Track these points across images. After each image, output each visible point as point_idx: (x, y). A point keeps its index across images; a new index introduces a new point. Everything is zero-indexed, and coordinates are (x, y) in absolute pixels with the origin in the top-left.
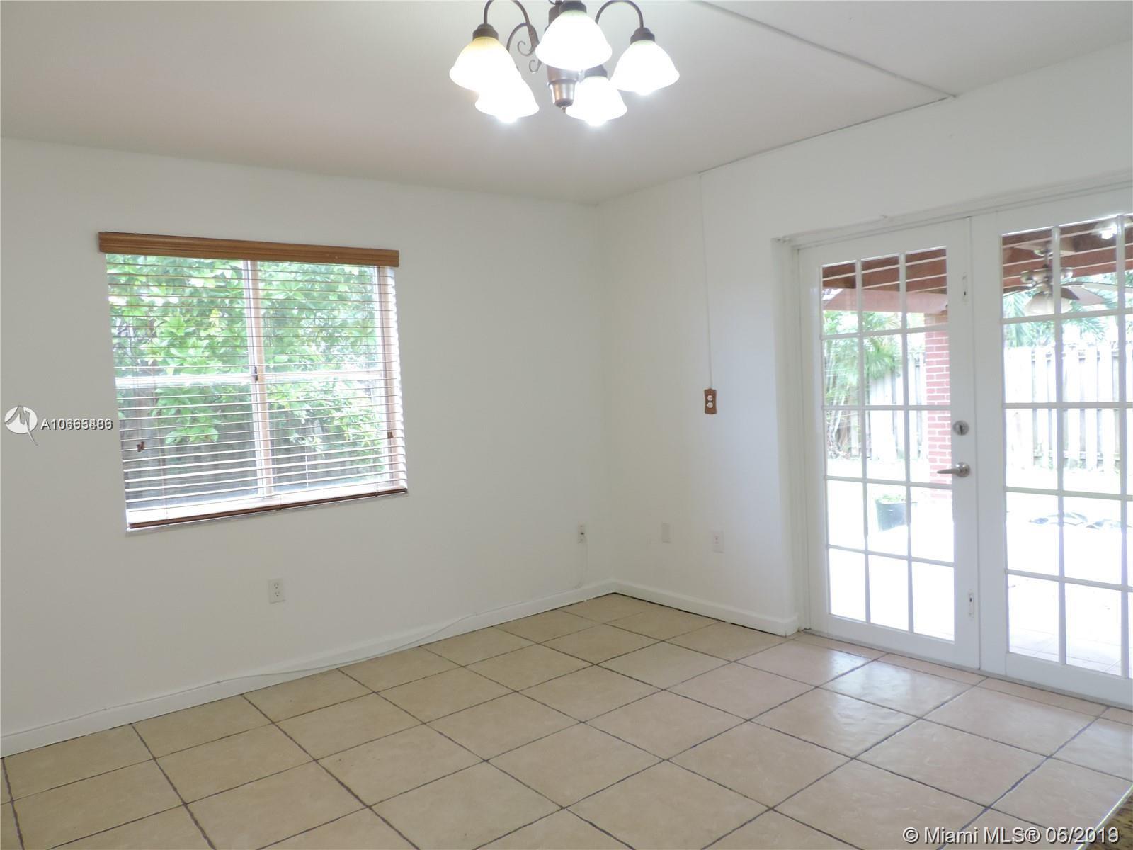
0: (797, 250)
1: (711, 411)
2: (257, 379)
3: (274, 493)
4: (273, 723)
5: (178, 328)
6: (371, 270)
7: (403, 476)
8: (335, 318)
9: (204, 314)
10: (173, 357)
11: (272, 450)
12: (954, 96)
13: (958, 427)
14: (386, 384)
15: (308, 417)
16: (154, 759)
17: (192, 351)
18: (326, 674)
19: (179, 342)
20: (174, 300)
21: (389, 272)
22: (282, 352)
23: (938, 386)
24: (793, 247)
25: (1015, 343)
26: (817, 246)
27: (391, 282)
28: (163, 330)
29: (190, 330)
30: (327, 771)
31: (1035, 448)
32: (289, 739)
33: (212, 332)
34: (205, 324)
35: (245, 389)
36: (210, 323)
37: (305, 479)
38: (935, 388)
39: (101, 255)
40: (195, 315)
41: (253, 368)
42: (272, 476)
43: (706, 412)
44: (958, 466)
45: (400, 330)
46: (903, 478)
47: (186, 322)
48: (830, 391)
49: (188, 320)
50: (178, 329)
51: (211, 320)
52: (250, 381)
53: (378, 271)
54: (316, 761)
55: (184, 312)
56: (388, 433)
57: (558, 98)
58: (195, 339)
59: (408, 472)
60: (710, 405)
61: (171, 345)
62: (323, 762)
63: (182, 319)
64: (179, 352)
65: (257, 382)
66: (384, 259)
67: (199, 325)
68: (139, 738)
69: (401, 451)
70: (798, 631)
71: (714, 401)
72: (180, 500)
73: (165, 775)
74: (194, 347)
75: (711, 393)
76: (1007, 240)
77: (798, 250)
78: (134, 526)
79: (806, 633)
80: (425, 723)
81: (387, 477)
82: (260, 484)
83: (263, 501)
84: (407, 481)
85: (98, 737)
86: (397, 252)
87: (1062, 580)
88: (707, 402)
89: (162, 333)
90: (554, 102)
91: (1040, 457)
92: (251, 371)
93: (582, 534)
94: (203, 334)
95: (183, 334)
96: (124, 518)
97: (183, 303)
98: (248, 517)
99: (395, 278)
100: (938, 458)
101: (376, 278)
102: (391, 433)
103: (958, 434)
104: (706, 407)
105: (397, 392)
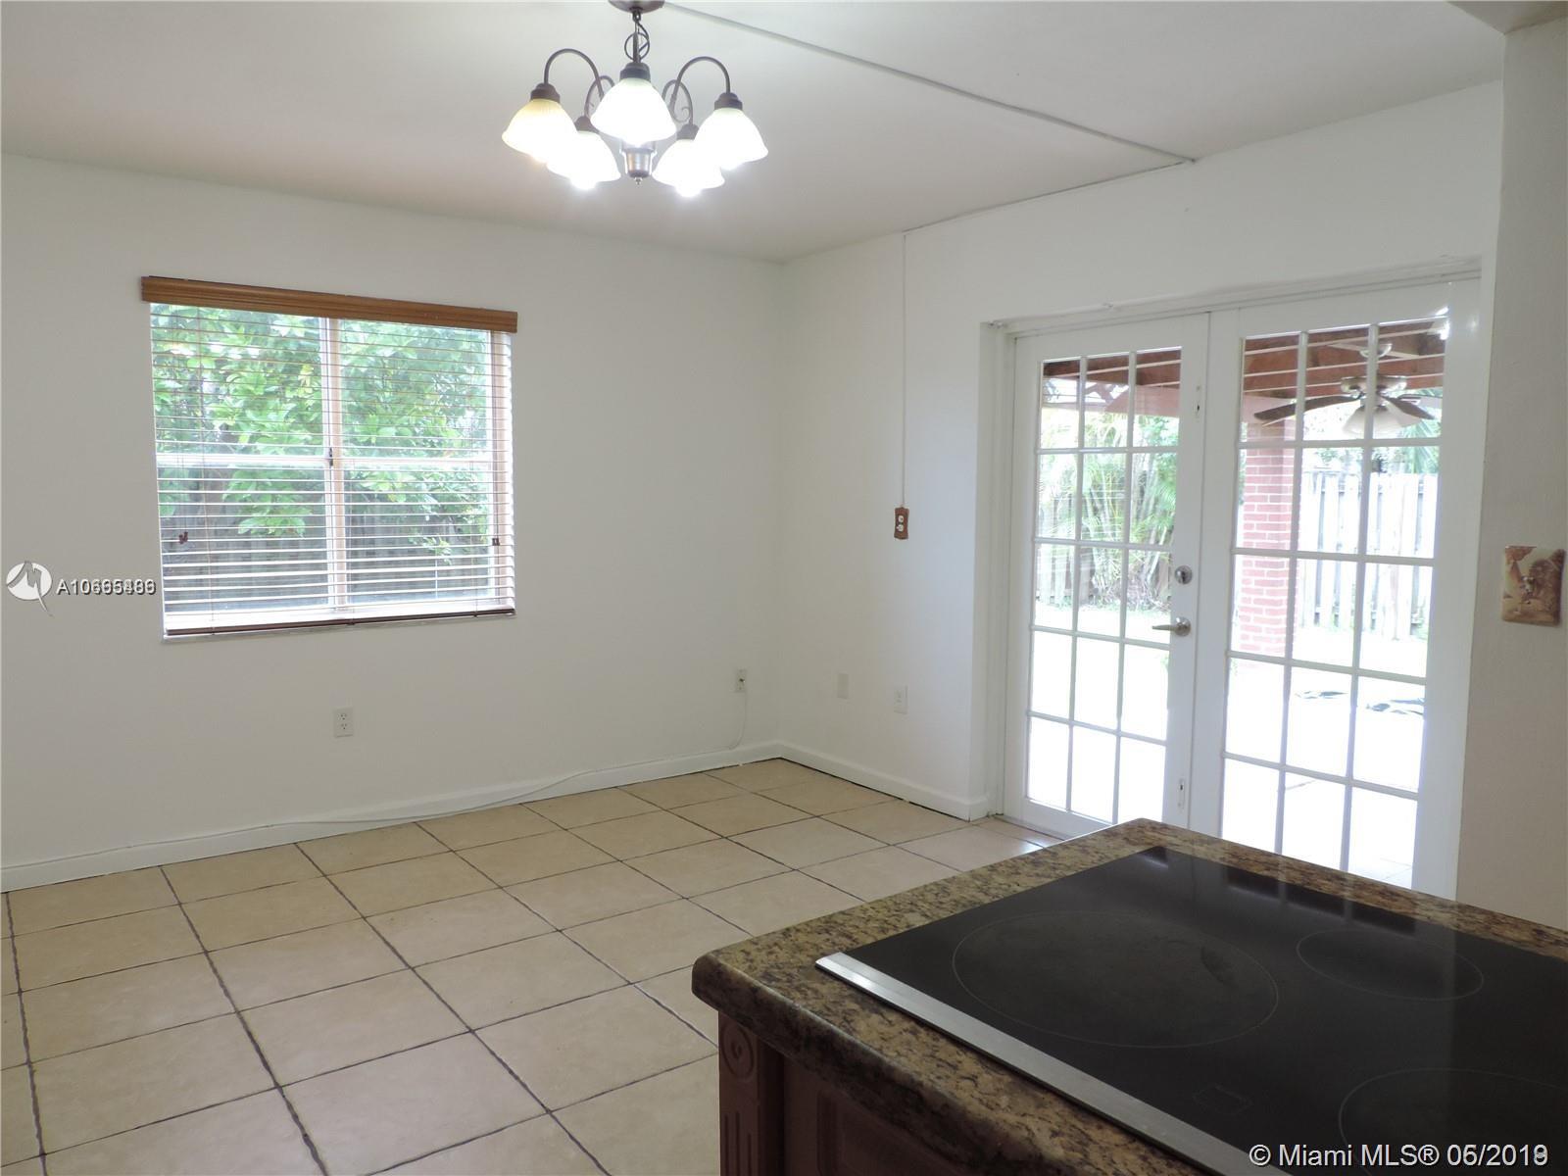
0: (1014, 339)
1: (901, 535)
2: (331, 464)
3: (347, 604)
4: (325, 876)
5: (256, 385)
6: (484, 336)
7: (510, 593)
8: (462, 384)
9: (292, 370)
10: (248, 422)
11: (348, 551)
12: (1193, 160)
13: (1179, 573)
14: (495, 478)
15: (435, 513)
16: (180, 904)
17: (272, 416)
18: (399, 827)
19: (258, 403)
20: (254, 352)
21: (505, 338)
22: (391, 424)
23: (1259, 520)
24: (1006, 335)
25: (1412, 467)
26: (1037, 335)
27: (507, 351)
28: (237, 387)
29: (273, 389)
30: (374, 929)
31: (1414, 612)
32: (338, 894)
33: (300, 393)
34: (291, 382)
35: (320, 474)
36: (300, 382)
37: (434, 587)
38: (1255, 523)
39: (144, 304)
40: (280, 370)
41: (328, 450)
42: (346, 583)
43: (896, 537)
44: (1178, 620)
45: (514, 411)
46: (1117, 633)
47: (268, 378)
48: (1149, 518)
49: (270, 377)
50: (256, 387)
51: (300, 378)
52: (325, 465)
53: (492, 336)
54: (364, 918)
55: (266, 365)
56: (494, 539)
57: (631, 168)
58: (278, 401)
59: (516, 590)
60: (901, 528)
61: (248, 406)
62: (372, 920)
63: (263, 375)
64: (257, 416)
65: (332, 468)
66: (500, 322)
67: (285, 384)
68: (166, 882)
69: (510, 562)
70: (988, 816)
71: (905, 523)
72: (232, 605)
73: (189, 921)
74: (276, 410)
75: (902, 512)
76: (1252, 345)
77: (1016, 339)
78: (171, 632)
79: (996, 818)
80: (501, 888)
81: (492, 594)
82: (331, 592)
83: (333, 613)
84: (516, 599)
85: (120, 877)
86: (515, 314)
87: (1283, 768)
88: (897, 523)
89: (236, 391)
90: (627, 172)
91: (1420, 624)
92: (326, 452)
93: (742, 680)
94: (289, 394)
95: (262, 394)
96: (161, 622)
97: (266, 354)
98: (311, 631)
99: (512, 348)
100: (1252, 616)
101: (490, 345)
102: (497, 540)
103: (1179, 582)
104: (896, 530)
105: (509, 489)
